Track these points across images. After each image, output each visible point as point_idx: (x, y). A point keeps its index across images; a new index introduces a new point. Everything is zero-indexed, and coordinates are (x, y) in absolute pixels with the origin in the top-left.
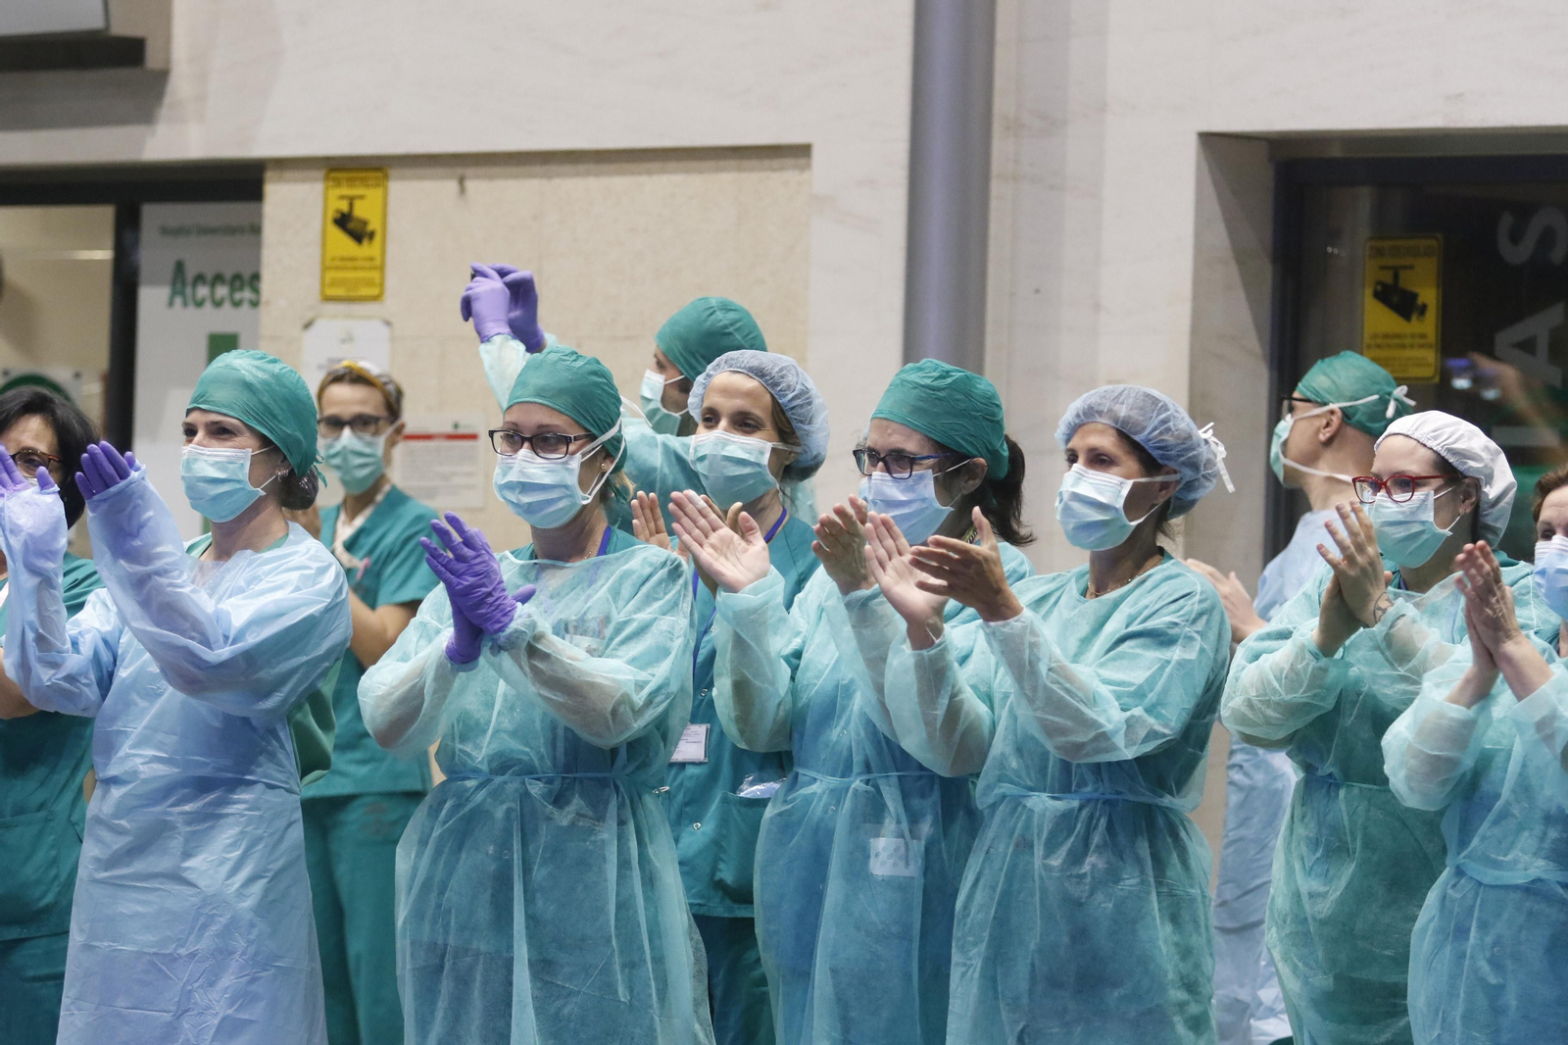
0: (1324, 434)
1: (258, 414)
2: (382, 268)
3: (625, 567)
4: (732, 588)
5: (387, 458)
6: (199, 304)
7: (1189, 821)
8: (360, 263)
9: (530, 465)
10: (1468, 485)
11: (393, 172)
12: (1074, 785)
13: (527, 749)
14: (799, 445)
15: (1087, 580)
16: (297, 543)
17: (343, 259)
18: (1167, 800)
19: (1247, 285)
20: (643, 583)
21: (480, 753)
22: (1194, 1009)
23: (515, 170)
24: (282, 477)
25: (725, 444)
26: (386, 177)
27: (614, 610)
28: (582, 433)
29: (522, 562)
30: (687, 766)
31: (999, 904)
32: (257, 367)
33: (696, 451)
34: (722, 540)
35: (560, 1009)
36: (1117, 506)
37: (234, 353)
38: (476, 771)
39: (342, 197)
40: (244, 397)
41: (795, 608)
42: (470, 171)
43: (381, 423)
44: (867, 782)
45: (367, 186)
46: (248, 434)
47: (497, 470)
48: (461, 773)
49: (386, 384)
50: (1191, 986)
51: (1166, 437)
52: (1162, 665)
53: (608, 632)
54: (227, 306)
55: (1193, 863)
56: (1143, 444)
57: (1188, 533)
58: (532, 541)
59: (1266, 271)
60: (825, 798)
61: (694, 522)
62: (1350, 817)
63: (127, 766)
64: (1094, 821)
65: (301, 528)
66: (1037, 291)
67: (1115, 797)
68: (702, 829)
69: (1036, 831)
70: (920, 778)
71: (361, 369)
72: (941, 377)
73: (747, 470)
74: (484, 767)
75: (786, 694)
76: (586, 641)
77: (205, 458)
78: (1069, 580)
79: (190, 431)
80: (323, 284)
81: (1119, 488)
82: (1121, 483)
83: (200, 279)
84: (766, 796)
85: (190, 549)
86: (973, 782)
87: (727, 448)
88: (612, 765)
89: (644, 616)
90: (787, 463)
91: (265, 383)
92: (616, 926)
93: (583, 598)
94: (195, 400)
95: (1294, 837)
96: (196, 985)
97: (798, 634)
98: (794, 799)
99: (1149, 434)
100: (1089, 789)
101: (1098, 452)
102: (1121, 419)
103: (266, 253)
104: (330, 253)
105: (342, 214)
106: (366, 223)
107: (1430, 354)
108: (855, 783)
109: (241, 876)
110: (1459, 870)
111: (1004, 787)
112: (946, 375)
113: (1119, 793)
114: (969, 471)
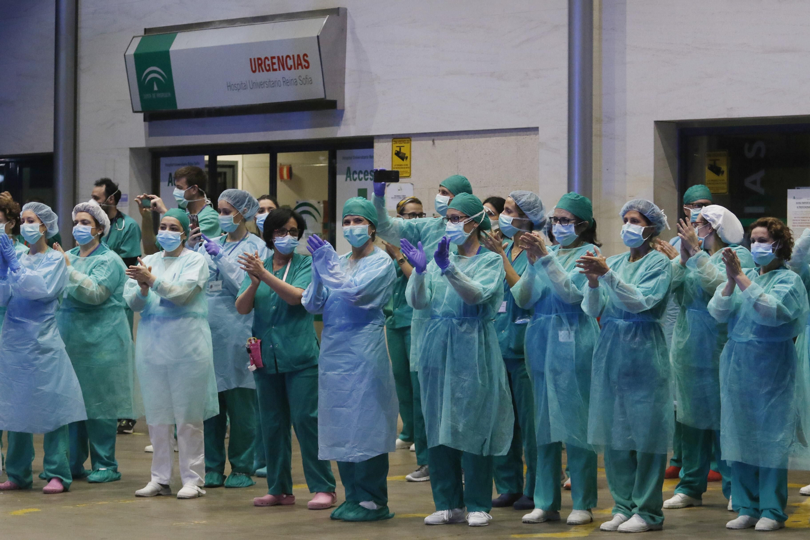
1: (367, 215)
2: (410, 168)
6: (355, 180)
8: (403, 166)
11: (413, 139)
13: (453, 310)
15: (630, 256)
17: (398, 165)
18: (658, 321)
19: (670, 165)
23: (449, 137)
26: (410, 140)
28: (465, 216)
30: (501, 314)
32: (363, 201)
35: (462, 385)
36: (640, 235)
38: (438, 316)
39: (397, 147)
40: (363, 210)
42: (435, 138)
44: (557, 315)
45: (405, 143)
46: (366, 221)
48: (434, 317)
51: (654, 214)
54: (363, 181)
56: (647, 216)
59: (676, 161)
60: (545, 321)
64: (638, 327)
66: (608, 170)
67: (642, 321)
68: (505, 333)
69: (620, 330)
74: (441, 315)
78: (624, 257)
82: (641, 228)
83: (355, 172)
84: (526, 322)
85: (347, 257)
88: (478, 314)
89: (487, 270)
92: (478, 361)
96: (356, 383)
98: (536, 322)
99: (648, 214)
101: (634, 219)
102: (640, 209)
103: (375, 164)
104: (394, 164)
105: (398, 151)
106: (405, 154)
107: (725, 186)
108: (553, 316)
109: (368, 350)
110: (730, 338)
111: (609, 318)
112: (578, 197)
113: (644, 319)
114: (584, 225)
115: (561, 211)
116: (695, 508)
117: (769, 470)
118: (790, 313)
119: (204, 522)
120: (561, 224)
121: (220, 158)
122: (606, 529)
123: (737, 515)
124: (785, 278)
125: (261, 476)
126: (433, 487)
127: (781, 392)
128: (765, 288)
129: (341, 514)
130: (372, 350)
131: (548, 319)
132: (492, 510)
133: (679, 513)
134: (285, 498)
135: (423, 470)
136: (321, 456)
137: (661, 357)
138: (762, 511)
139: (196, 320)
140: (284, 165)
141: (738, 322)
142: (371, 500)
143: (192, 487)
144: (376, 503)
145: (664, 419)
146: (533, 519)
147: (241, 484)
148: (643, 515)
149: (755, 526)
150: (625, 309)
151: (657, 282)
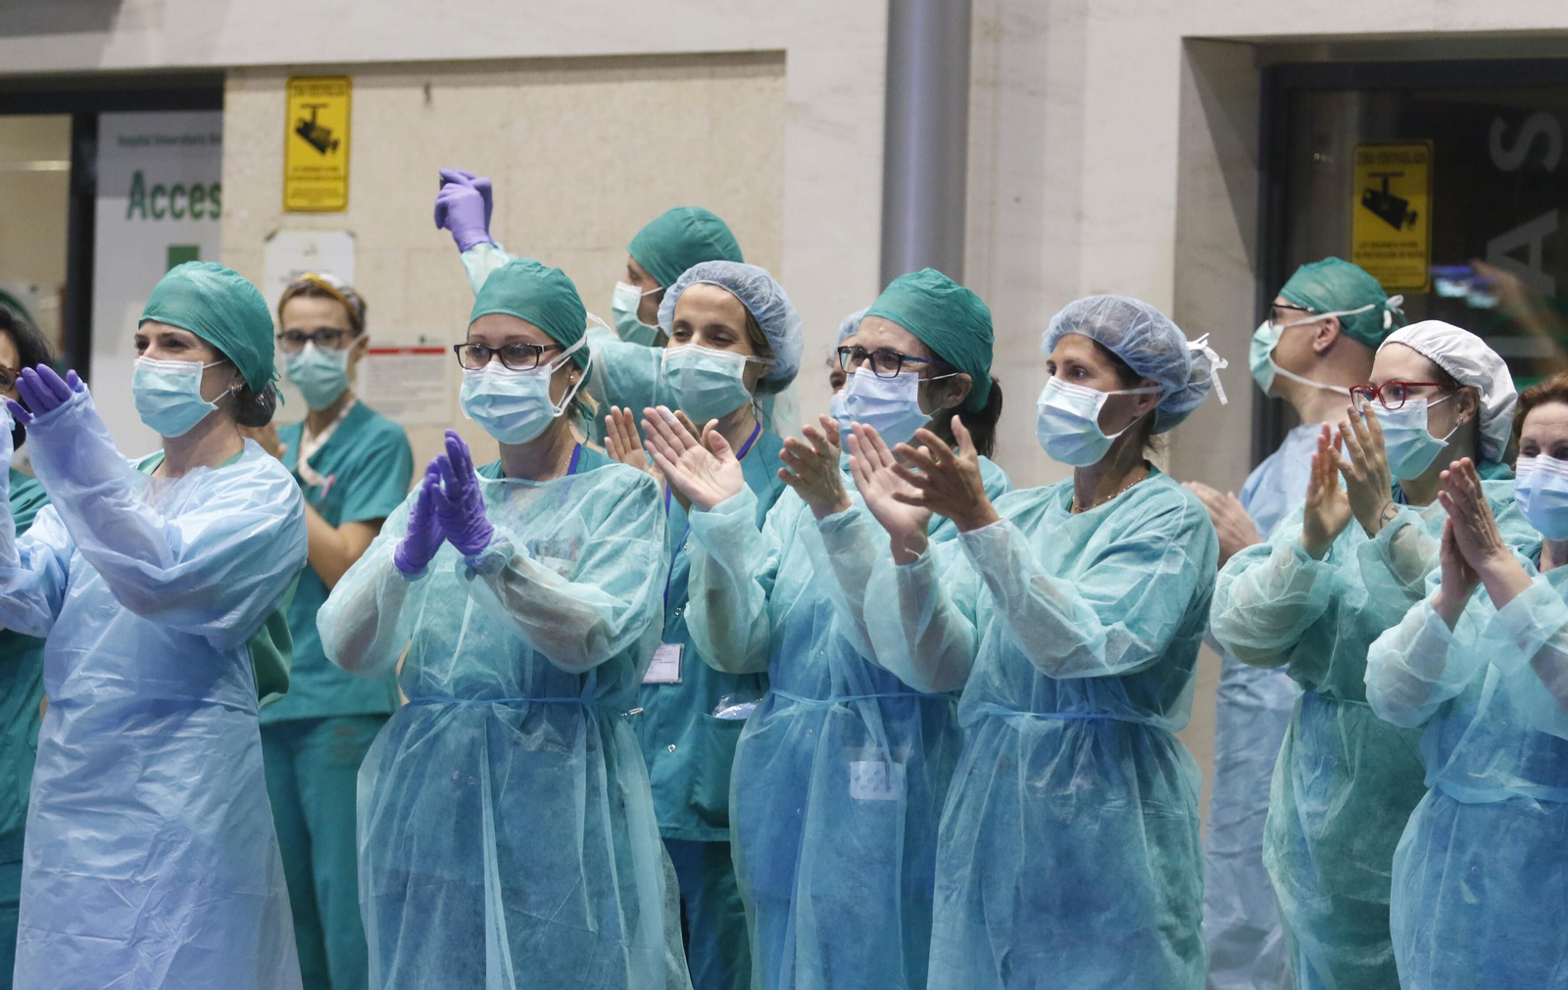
0: (1320, 344)
1: (211, 327)
2: (346, 178)
3: (597, 487)
4: (705, 506)
5: (351, 374)
6: (159, 216)
7: (1176, 741)
8: (322, 174)
9: (498, 377)
10: (1466, 394)
11: (357, 80)
12: (1059, 704)
13: (494, 673)
14: (773, 358)
15: (1071, 495)
16: (254, 458)
17: (306, 169)
18: (1154, 720)
19: (1234, 190)
20: (615, 504)
21: (446, 675)
22: (1182, 933)
23: (481, 78)
24: (236, 392)
25: (699, 357)
26: (350, 85)
27: (586, 531)
28: (551, 343)
29: (489, 481)
30: (661, 687)
31: (983, 826)
32: (213, 279)
33: (667, 365)
34: (695, 457)
35: (527, 940)
36: (1092, 420)
37: (189, 264)
38: (441, 694)
39: (304, 106)
40: (198, 308)
41: (767, 525)
42: (435, 79)
43: (344, 337)
44: (846, 705)
45: (331, 94)
46: (200, 347)
47: (463, 386)
48: (424, 696)
49: (348, 296)
50: (1179, 909)
51: (1143, 348)
52: (1145, 579)
53: (580, 553)
54: (187, 219)
55: (1180, 783)
56: (1120, 356)
57: (1172, 446)
58: (499, 458)
59: (1252, 178)
60: (801, 721)
61: (667, 439)
62: (1349, 736)
63: (81, 689)
64: (1080, 742)
65: (257, 444)
66: (1018, 200)
67: (1099, 716)
68: (677, 752)
69: (1020, 752)
70: (900, 699)
71: (323, 282)
72: (941, 287)
73: (721, 385)
74: (450, 691)
75: (761, 613)
76: (558, 563)
77: (156, 370)
78: (1054, 494)
79: (142, 344)
80: (286, 196)
81: (1095, 401)
82: (1097, 396)
83: (159, 190)
84: (742, 718)
85: (142, 466)
86: (954, 702)
87: (701, 362)
88: (581, 690)
89: (616, 539)
90: (761, 376)
91: (222, 296)
92: (585, 856)
93: (554, 518)
94: (148, 312)
95: (1293, 755)
96: (153, 913)
97: (772, 553)
98: (771, 722)
99: (1125, 346)
100: (1073, 708)
101: (1074, 364)
102: (1096, 331)
103: (226, 162)
104: (293, 163)
105: (305, 123)
106: (330, 132)
107: (1419, 264)
110: (1436, 788)
111: (987, 706)
112: (947, 286)
113: (1104, 712)
114: (955, 386)
115: (880, 325)
120: (874, 370)
131: (812, 718)
141: (1468, 733)
151: (1146, 583)
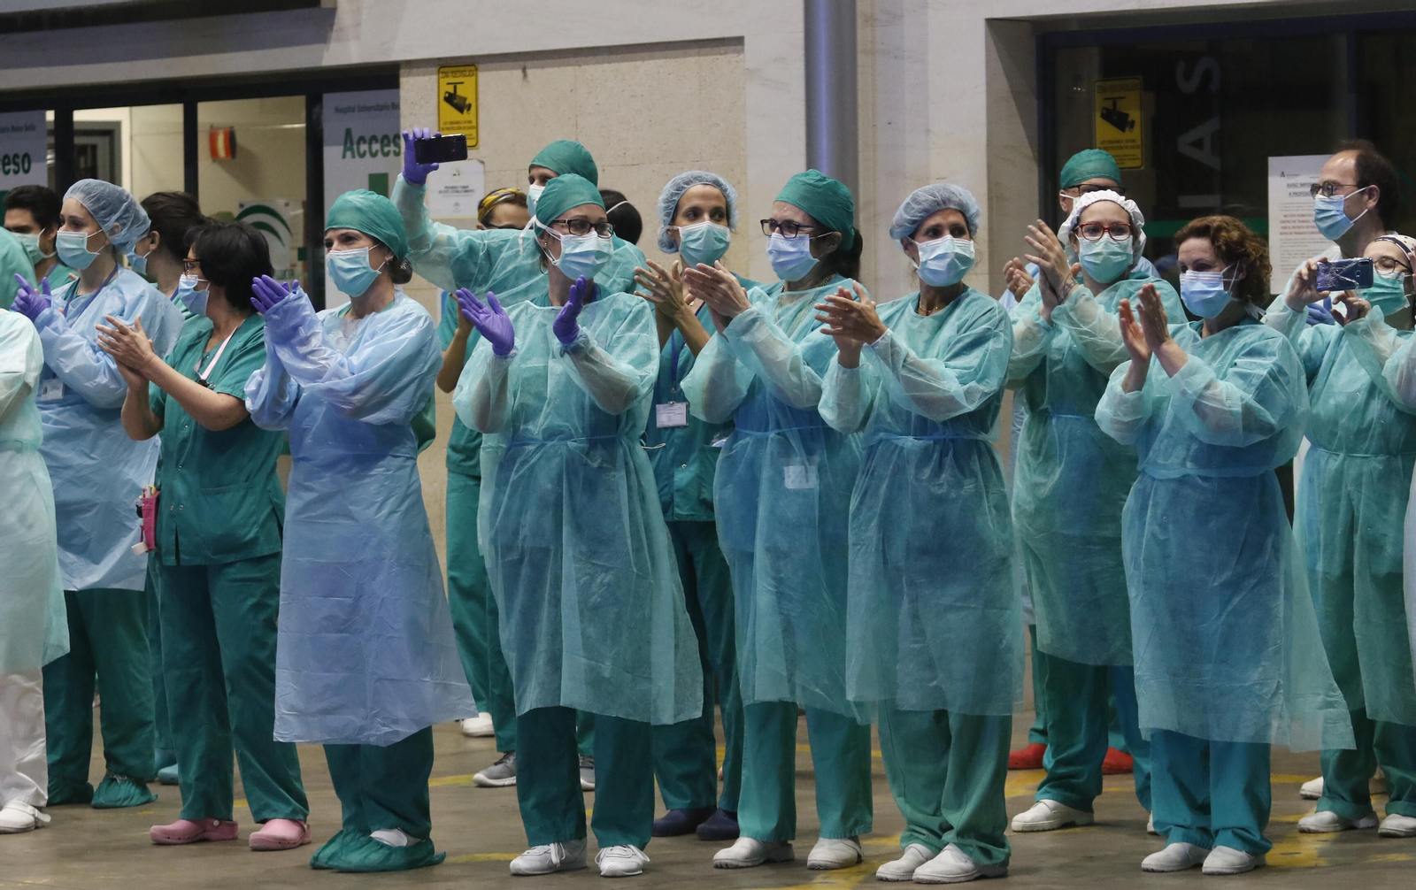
1: (368, 225)
2: (477, 128)
3: (614, 308)
6: (362, 156)
8: (462, 125)
11: (481, 66)
12: (929, 432)
13: (566, 424)
15: (919, 303)
17: (451, 123)
18: (982, 436)
19: (1022, 112)
21: (537, 428)
23: (557, 61)
24: (389, 261)
26: (477, 69)
27: (611, 332)
30: (676, 430)
31: (883, 505)
32: (363, 198)
38: (534, 440)
39: (449, 84)
40: (357, 217)
42: (528, 64)
44: (779, 434)
45: (464, 76)
48: (522, 441)
54: (380, 156)
59: (1034, 103)
60: (754, 445)
64: (945, 453)
65: (404, 295)
66: (889, 123)
67: (955, 437)
68: (689, 468)
69: (905, 460)
72: (820, 180)
74: (540, 437)
77: (341, 257)
78: (906, 304)
79: (331, 242)
83: (362, 140)
84: (722, 446)
89: (631, 334)
94: (330, 223)
96: (365, 580)
98: (736, 448)
100: (939, 434)
103: (402, 121)
104: (443, 120)
105: (450, 94)
106: (465, 99)
107: (1138, 152)
108: (772, 435)
109: (385, 511)
110: (1143, 472)
111: (882, 435)
112: (823, 179)
113: (957, 435)
114: (831, 239)
115: (784, 207)
116: (1078, 830)
117: (1230, 746)
118: (1271, 418)
119: (45, 880)
120: (782, 234)
121: (80, 116)
122: (889, 877)
123: (1164, 844)
124: (1257, 343)
125: (169, 782)
126: (523, 798)
127: (1253, 581)
128: (1215, 365)
129: (331, 857)
130: (392, 512)
131: (761, 443)
132: (651, 842)
133: (1043, 842)
134: (217, 827)
135: (510, 761)
136: (280, 734)
137: (994, 512)
138: (1217, 832)
139: (19, 455)
140: (219, 128)
141: (1159, 437)
142: (396, 827)
143: (21, 808)
144: (406, 832)
145: (1005, 642)
146: (735, 860)
147: (126, 799)
148: (965, 845)
149: (1202, 865)
150: (916, 410)
151: (985, 355)
